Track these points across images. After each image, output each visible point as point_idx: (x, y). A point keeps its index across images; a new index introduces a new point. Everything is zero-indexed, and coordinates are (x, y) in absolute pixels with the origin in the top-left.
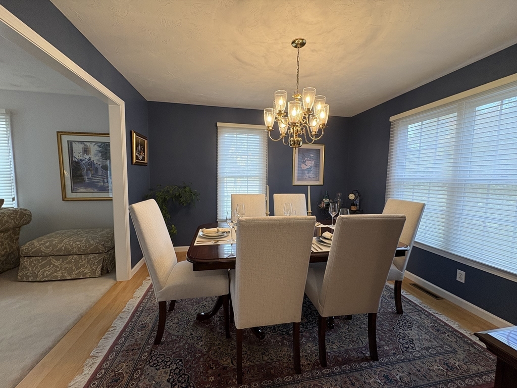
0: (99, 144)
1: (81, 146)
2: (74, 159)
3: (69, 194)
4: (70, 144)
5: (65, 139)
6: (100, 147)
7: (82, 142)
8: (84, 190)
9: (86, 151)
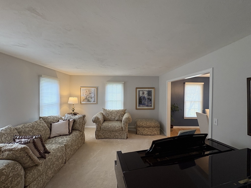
0: (147, 91)
1: (142, 92)
2: (140, 96)
3: (138, 107)
4: (139, 91)
5: (138, 90)
6: (147, 92)
7: (142, 91)
8: (142, 106)
9: (143, 93)
